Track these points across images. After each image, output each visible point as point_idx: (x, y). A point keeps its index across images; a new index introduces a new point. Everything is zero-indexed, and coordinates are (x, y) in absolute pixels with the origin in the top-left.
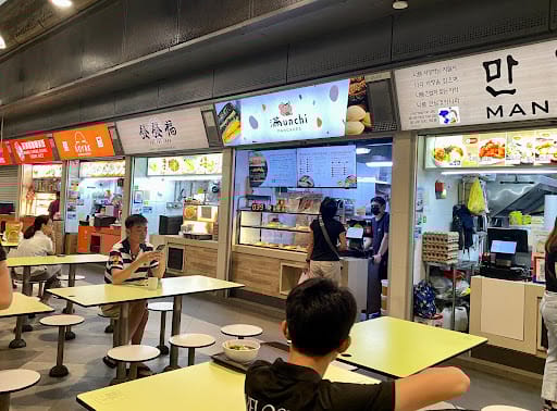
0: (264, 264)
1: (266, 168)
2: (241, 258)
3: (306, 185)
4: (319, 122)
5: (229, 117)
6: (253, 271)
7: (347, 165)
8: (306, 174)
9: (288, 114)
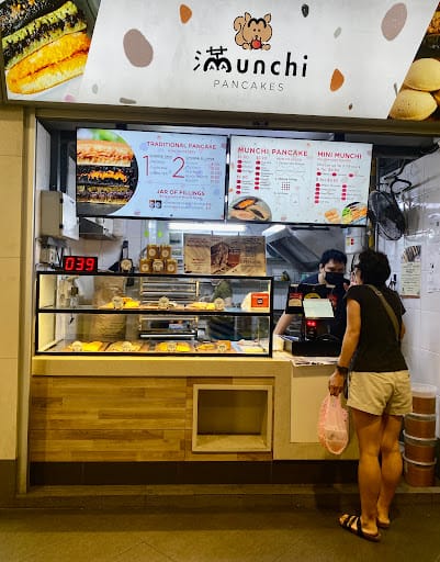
0: (142, 393)
1: (132, 174)
2: (54, 388)
3: (251, 216)
4: (337, 80)
5: (52, 17)
6: (103, 416)
7: (349, 182)
8: (254, 193)
9: (257, 44)
